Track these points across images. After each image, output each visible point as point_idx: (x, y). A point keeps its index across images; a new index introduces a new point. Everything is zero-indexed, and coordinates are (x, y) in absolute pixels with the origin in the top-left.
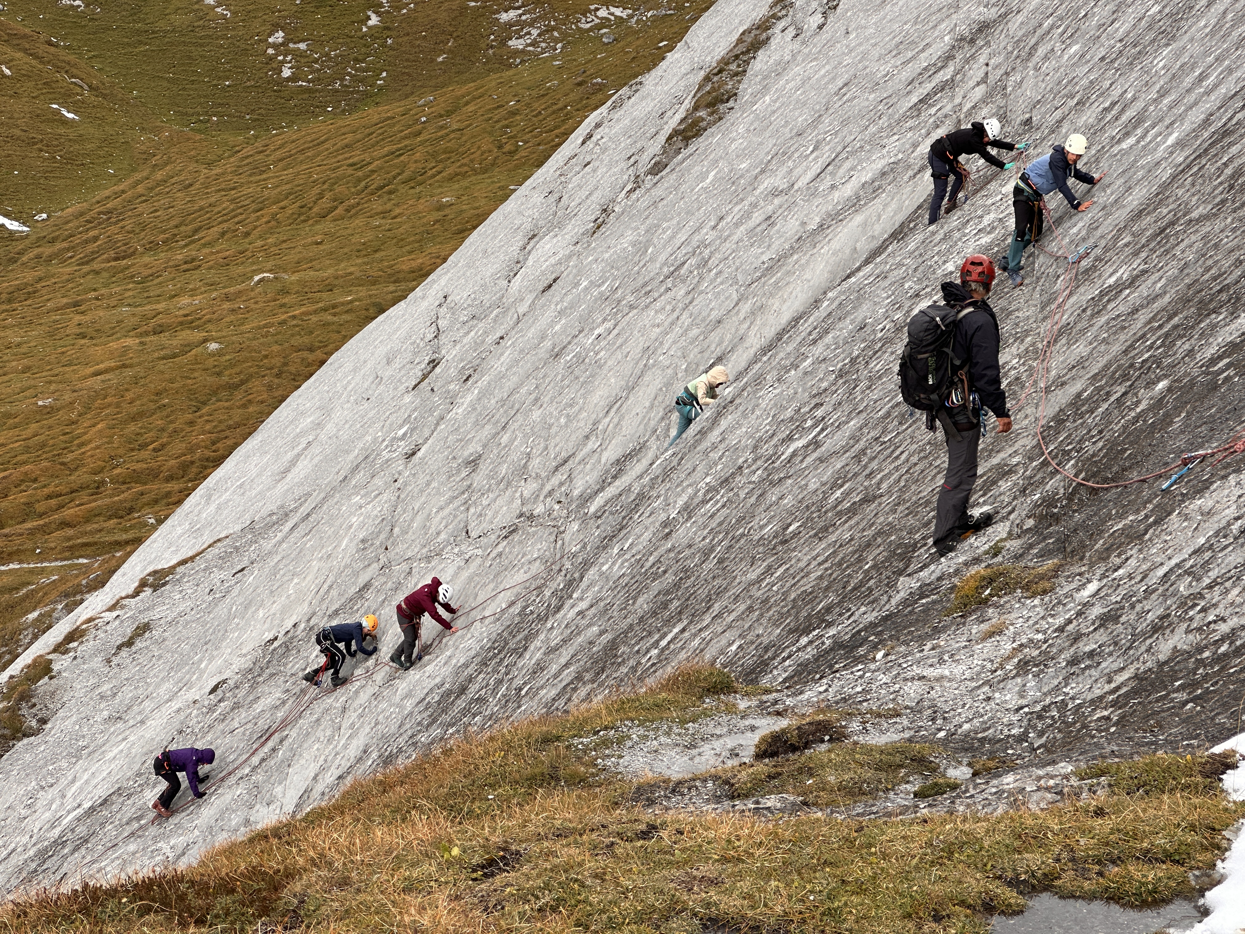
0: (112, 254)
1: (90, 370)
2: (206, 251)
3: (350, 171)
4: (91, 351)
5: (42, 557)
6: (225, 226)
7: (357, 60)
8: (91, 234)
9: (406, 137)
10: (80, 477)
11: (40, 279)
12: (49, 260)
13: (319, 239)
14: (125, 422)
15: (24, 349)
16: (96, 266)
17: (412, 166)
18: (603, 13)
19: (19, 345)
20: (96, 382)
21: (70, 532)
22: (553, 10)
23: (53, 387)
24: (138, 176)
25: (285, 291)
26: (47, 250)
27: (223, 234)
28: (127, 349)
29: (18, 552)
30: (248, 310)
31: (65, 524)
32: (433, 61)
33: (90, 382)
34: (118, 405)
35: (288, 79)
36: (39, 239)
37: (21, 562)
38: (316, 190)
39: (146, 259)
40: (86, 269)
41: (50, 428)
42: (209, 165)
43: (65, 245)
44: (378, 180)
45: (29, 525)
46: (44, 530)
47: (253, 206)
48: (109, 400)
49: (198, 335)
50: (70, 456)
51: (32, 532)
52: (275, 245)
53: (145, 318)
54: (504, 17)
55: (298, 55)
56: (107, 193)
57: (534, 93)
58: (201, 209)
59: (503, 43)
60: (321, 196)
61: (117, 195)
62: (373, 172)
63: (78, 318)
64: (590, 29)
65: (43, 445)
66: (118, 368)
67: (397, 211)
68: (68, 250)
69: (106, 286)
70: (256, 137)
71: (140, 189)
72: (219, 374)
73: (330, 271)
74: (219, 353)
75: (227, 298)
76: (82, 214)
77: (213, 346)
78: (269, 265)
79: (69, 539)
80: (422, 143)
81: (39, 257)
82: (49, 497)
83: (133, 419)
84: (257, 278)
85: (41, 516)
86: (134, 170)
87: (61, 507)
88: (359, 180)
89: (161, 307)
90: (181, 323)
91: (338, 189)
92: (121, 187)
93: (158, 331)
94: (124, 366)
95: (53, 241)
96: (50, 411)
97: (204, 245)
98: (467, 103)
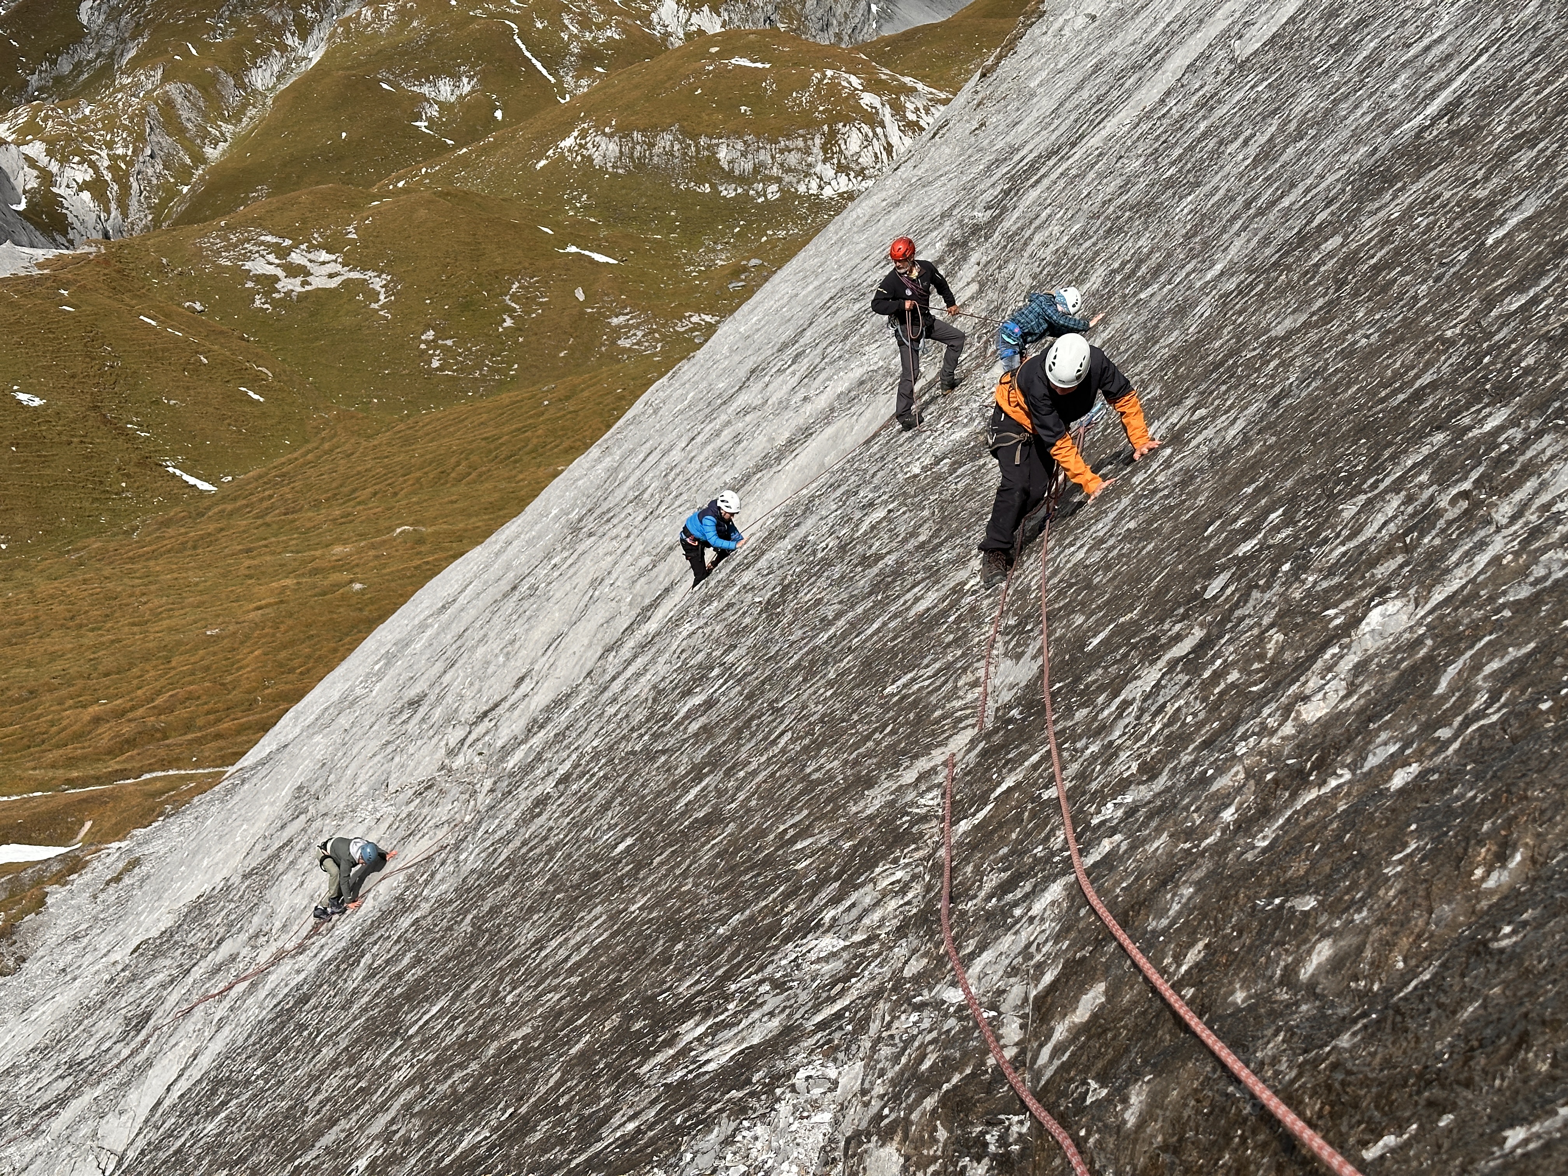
0: (283, 510)
1: (252, 606)
2: (361, 507)
3: (483, 443)
4: (256, 590)
5: (197, 766)
6: (377, 487)
7: (493, 355)
8: (267, 493)
9: (531, 417)
10: (235, 695)
11: (222, 530)
12: (231, 514)
13: (454, 498)
14: (278, 650)
15: (201, 587)
16: (268, 519)
17: (535, 441)
18: (695, 319)
19: (197, 584)
20: (256, 615)
21: (221, 743)
22: (655, 316)
23: (220, 620)
24: (310, 446)
25: (421, 541)
26: (229, 507)
27: (375, 494)
28: (285, 587)
29: (177, 760)
30: (390, 556)
31: (218, 736)
32: (556, 356)
33: (252, 615)
34: (274, 635)
35: (437, 369)
36: (223, 498)
37: (179, 769)
38: (453, 460)
39: (310, 514)
40: (260, 521)
41: (215, 654)
42: (369, 437)
43: (244, 502)
44: (505, 451)
45: (189, 737)
46: (199, 741)
47: (401, 472)
48: (266, 630)
49: (346, 576)
50: (229, 678)
51: (191, 742)
52: (418, 503)
53: (304, 563)
54: (615, 321)
55: (445, 349)
56: (283, 460)
57: (638, 382)
58: (359, 473)
59: (613, 343)
60: (458, 464)
61: (290, 462)
62: (502, 444)
63: (247, 563)
64: (685, 332)
65: (207, 668)
66: (276, 603)
67: (521, 476)
68: (247, 506)
69: (276, 536)
70: (408, 416)
71: (310, 457)
72: (360, 610)
73: (461, 525)
74: (362, 592)
75: (373, 546)
76: (260, 477)
77: (357, 586)
78: (411, 520)
79: (221, 749)
80: (544, 422)
81: (223, 511)
82: (208, 713)
83: (284, 647)
84: (399, 530)
85: (200, 729)
86: (307, 441)
87: (219, 720)
88: (490, 451)
89: (318, 553)
90: (333, 567)
91: (473, 458)
92: (295, 455)
93: (315, 572)
94: (282, 602)
95: (235, 499)
96: (216, 639)
97: (359, 503)
98: (583, 390)
